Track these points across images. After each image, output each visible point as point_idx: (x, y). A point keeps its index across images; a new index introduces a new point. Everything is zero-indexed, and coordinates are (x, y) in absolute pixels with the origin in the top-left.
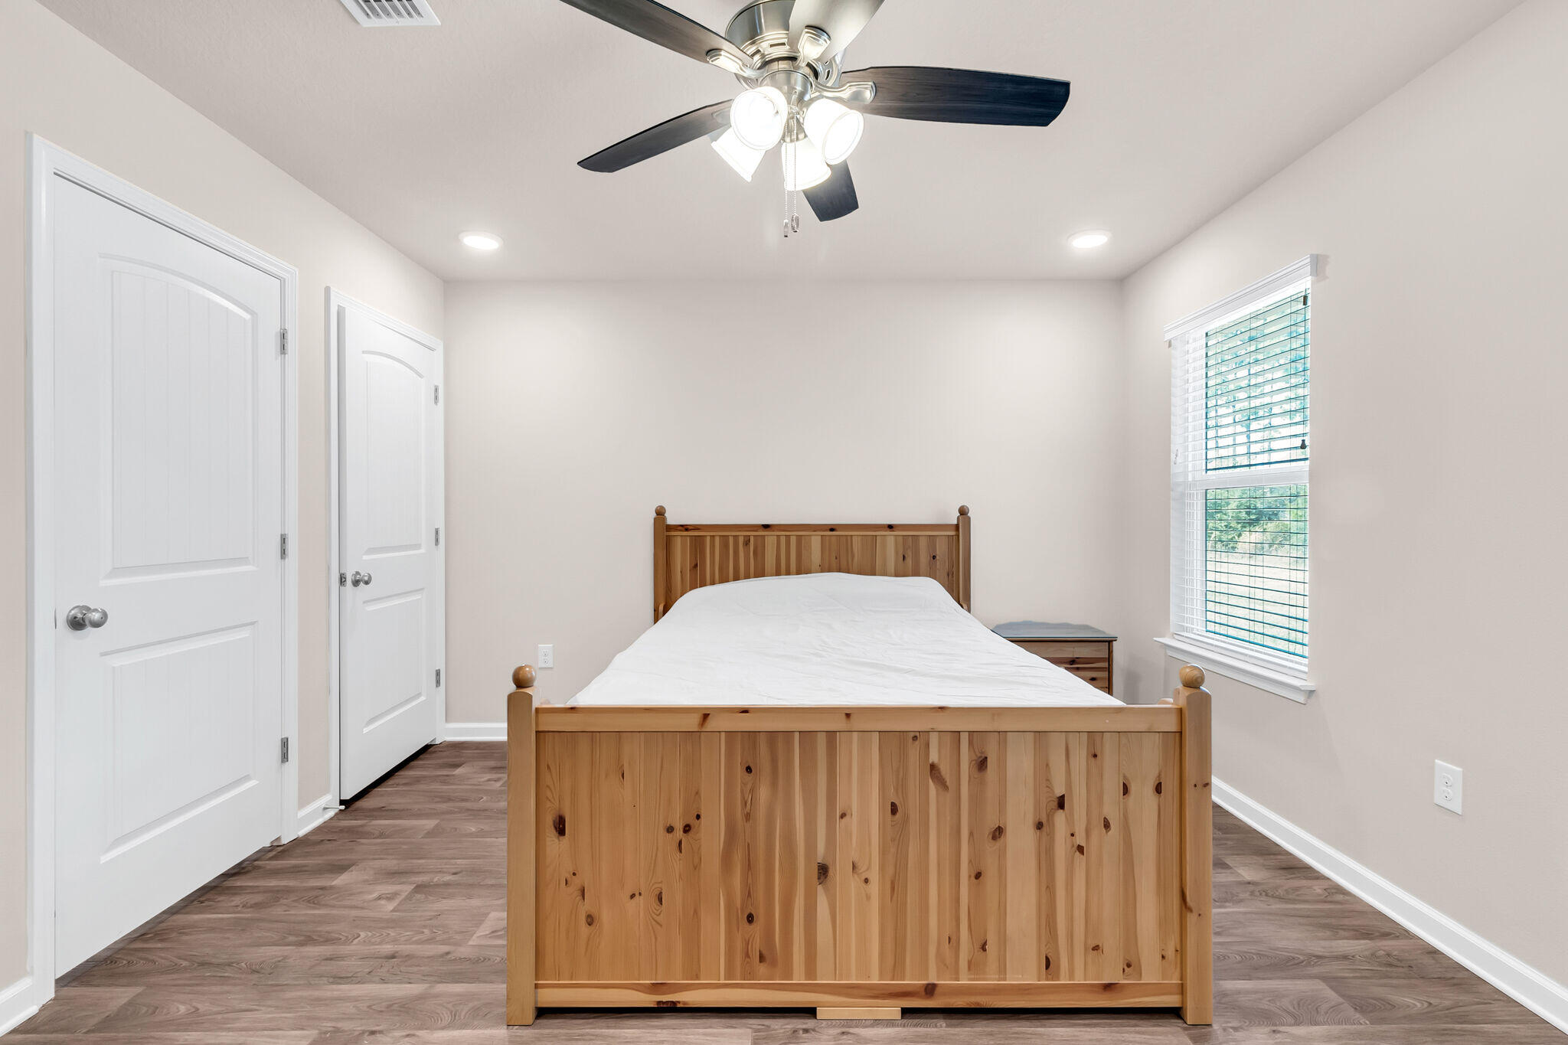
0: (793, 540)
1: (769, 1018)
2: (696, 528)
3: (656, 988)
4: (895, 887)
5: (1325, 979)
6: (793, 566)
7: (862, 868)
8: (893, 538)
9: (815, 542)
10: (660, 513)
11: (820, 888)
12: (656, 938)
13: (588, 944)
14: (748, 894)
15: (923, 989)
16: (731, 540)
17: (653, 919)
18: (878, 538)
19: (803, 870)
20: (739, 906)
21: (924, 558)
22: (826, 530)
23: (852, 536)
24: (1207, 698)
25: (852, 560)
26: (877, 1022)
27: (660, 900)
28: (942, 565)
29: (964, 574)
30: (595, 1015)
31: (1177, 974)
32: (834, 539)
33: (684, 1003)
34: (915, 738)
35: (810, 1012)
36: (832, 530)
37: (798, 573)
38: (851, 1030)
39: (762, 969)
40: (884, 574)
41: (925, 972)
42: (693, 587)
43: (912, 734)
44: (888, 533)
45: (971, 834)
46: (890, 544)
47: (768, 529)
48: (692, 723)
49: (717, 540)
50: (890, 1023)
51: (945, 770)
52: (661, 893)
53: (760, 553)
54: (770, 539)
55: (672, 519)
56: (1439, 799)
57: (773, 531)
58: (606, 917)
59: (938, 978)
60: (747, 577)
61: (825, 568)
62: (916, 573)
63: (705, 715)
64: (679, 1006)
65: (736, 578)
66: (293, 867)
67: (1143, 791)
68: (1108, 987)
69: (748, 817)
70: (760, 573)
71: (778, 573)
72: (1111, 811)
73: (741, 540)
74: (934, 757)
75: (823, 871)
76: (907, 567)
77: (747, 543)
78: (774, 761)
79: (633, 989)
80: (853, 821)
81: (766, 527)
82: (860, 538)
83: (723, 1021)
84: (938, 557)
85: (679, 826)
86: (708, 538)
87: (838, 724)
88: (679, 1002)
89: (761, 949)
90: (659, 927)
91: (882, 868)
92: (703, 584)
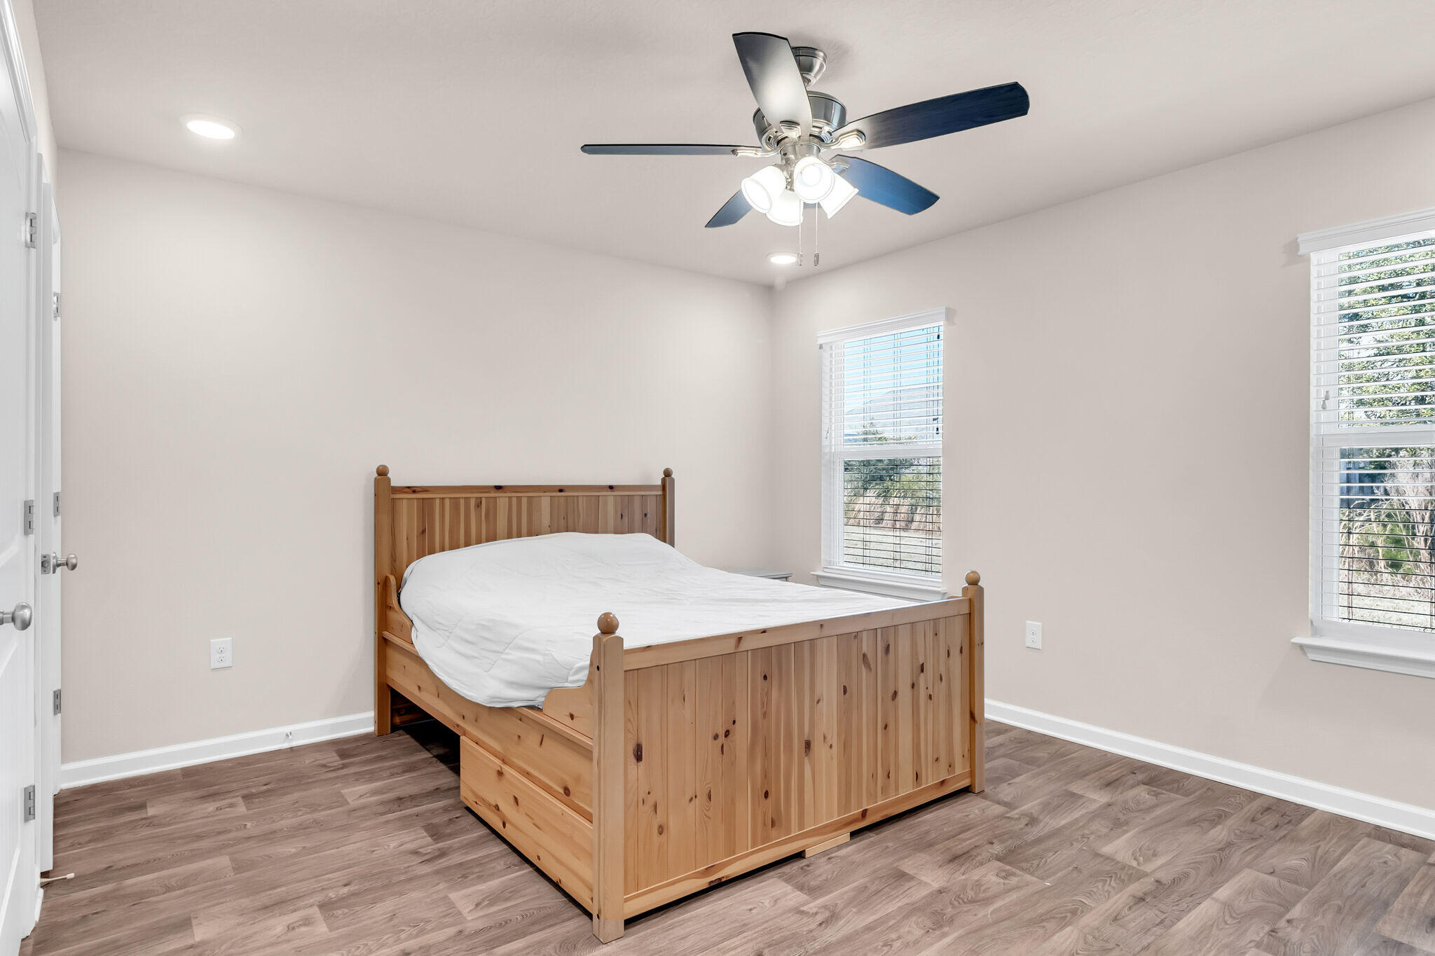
0: (524, 501)
1: (780, 867)
2: (425, 490)
3: (708, 871)
4: (846, 746)
5: (1004, 756)
6: (524, 529)
7: (829, 737)
8: (612, 498)
9: (545, 502)
10: (382, 473)
11: (806, 758)
12: (707, 830)
13: (659, 851)
14: (765, 775)
15: (860, 816)
16: (462, 502)
17: (705, 815)
18: (600, 498)
19: (797, 746)
20: (759, 787)
21: (638, 516)
22: (555, 491)
23: (578, 496)
24: (981, 590)
25: (578, 522)
26: (840, 847)
27: (710, 798)
28: (652, 520)
29: (670, 530)
30: (662, 912)
31: (968, 766)
32: (562, 500)
33: (727, 877)
34: (856, 637)
35: (800, 855)
36: (561, 491)
37: (530, 534)
38: (833, 855)
39: (774, 832)
40: (606, 532)
41: (860, 804)
42: (421, 555)
43: (854, 634)
44: (610, 493)
45: (882, 699)
46: (610, 505)
47: (501, 490)
48: (729, 647)
49: (447, 502)
50: (846, 845)
51: (870, 657)
52: (710, 791)
53: (491, 516)
54: (503, 500)
55: (397, 479)
56: (1029, 644)
57: (505, 492)
58: (673, 826)
59: (868, 805)
60: (479, 542)
61: (553, 529)
62: (631, 531)
63: (739, 638)
64: (723, 880)
65: (467, 544)
66: (98, 948)
67: (955, 652)
68: (943, 783)
69: (765, 715)
70: (492, 538)
71: (510, 536)
72: (942, 670)
73: (473, 503)
74: (865, 649)
75: (808, 745)
76: (624, 526)
77: (479, 505)
78: (780, 668)
79: (690, 879)
80: (823, 704)
81: (498, 488)
82: (585, 498)
83: (754, 880)
84: (648, 515)
85: (721, 733)
86: (438, 501)
87: (814, 634)
88: (723, 877)
89: (774, 817)
90: (708, 820)
91: (839, 735)
92: (432, 552)
